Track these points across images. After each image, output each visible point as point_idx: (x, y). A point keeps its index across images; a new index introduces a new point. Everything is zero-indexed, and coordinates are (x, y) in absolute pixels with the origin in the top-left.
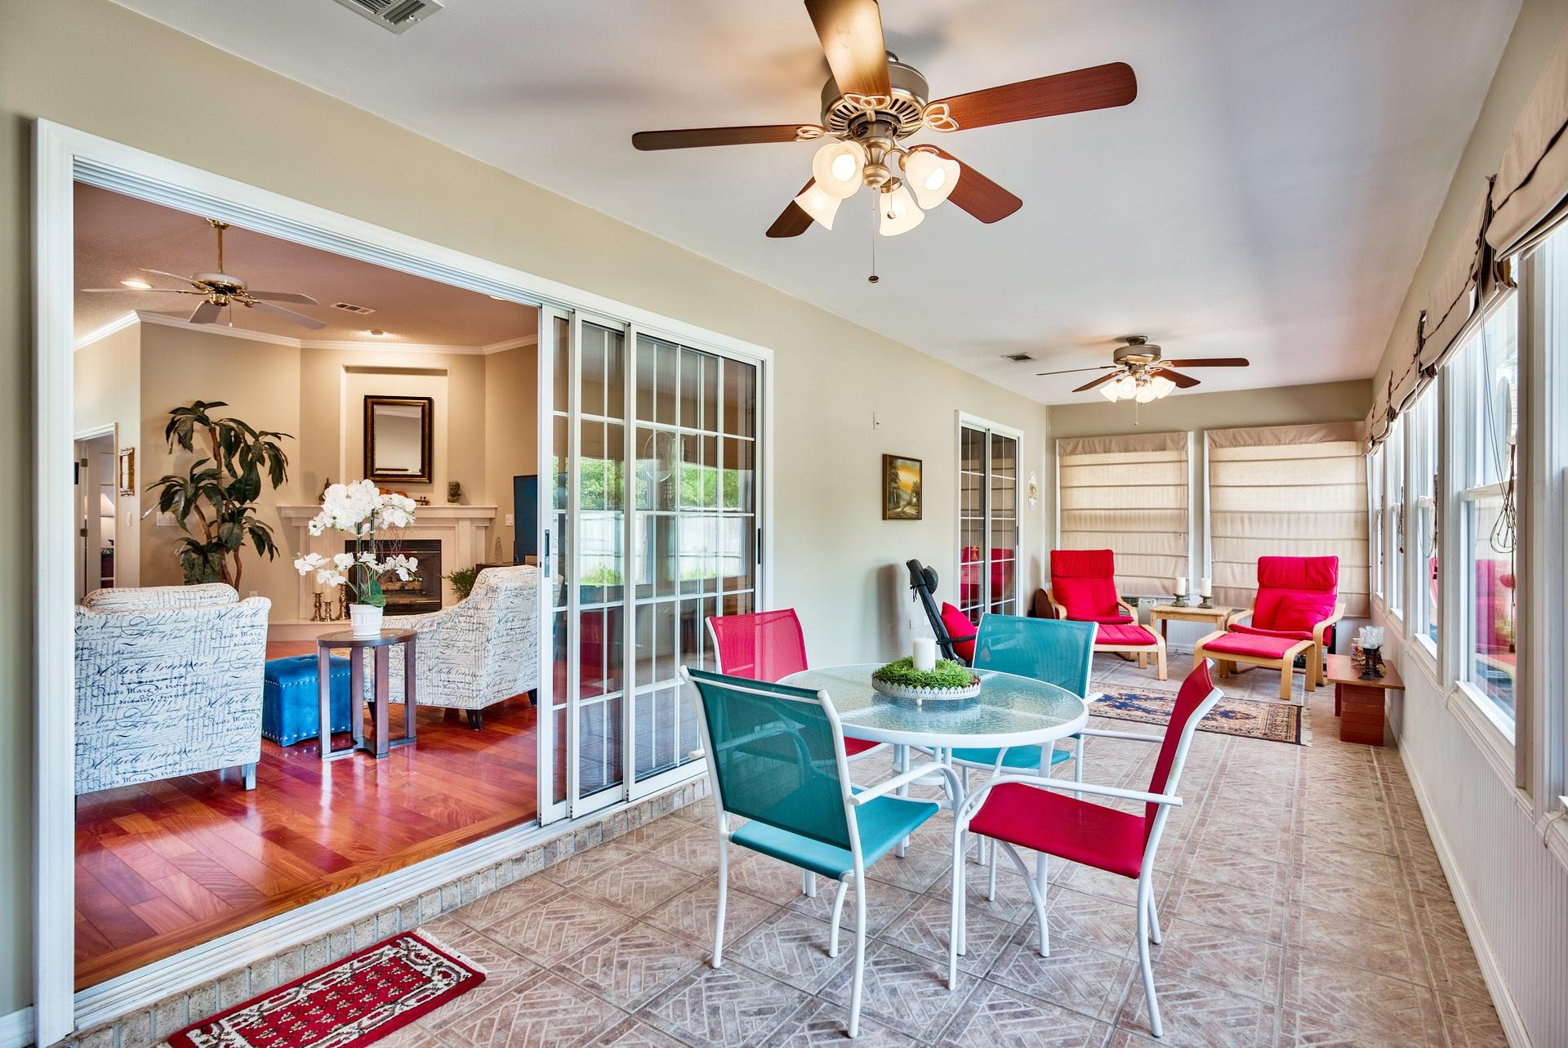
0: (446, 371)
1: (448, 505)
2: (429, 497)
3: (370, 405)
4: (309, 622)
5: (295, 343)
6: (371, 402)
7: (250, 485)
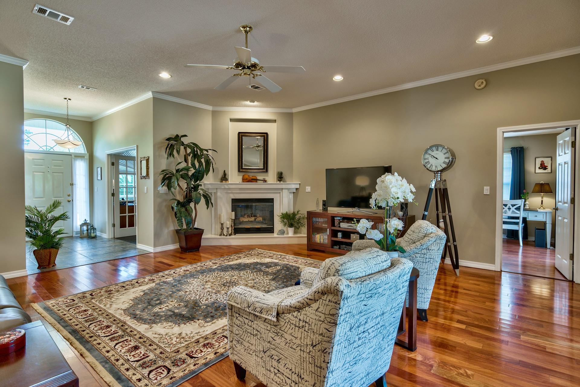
0: (276, 120)
1: (278, 182)
2: (267, 178)
3: (240, 136)
4: (219, 237)
5: (210, 108)
6: (241, 135)
7: (200, 174)
